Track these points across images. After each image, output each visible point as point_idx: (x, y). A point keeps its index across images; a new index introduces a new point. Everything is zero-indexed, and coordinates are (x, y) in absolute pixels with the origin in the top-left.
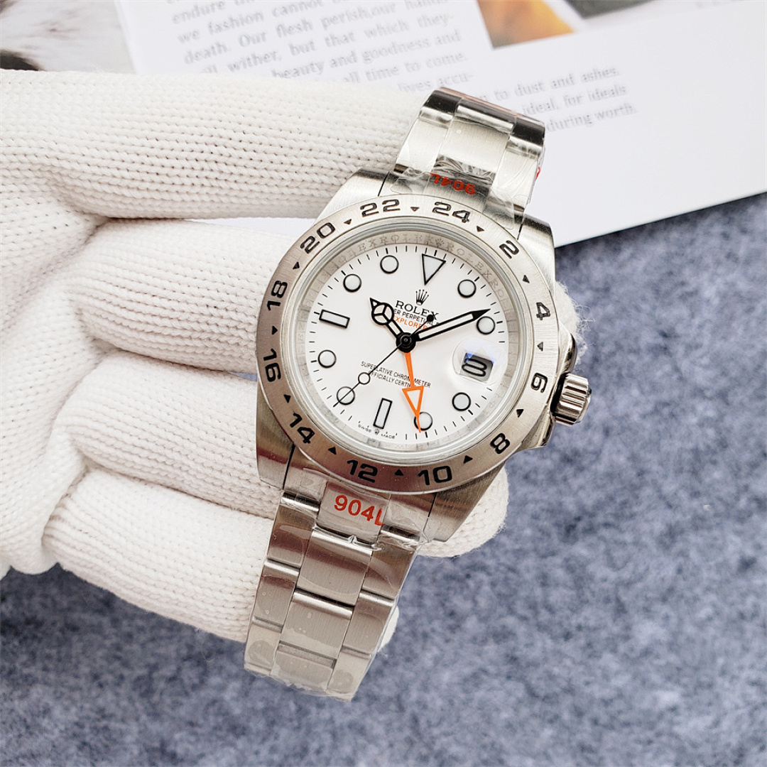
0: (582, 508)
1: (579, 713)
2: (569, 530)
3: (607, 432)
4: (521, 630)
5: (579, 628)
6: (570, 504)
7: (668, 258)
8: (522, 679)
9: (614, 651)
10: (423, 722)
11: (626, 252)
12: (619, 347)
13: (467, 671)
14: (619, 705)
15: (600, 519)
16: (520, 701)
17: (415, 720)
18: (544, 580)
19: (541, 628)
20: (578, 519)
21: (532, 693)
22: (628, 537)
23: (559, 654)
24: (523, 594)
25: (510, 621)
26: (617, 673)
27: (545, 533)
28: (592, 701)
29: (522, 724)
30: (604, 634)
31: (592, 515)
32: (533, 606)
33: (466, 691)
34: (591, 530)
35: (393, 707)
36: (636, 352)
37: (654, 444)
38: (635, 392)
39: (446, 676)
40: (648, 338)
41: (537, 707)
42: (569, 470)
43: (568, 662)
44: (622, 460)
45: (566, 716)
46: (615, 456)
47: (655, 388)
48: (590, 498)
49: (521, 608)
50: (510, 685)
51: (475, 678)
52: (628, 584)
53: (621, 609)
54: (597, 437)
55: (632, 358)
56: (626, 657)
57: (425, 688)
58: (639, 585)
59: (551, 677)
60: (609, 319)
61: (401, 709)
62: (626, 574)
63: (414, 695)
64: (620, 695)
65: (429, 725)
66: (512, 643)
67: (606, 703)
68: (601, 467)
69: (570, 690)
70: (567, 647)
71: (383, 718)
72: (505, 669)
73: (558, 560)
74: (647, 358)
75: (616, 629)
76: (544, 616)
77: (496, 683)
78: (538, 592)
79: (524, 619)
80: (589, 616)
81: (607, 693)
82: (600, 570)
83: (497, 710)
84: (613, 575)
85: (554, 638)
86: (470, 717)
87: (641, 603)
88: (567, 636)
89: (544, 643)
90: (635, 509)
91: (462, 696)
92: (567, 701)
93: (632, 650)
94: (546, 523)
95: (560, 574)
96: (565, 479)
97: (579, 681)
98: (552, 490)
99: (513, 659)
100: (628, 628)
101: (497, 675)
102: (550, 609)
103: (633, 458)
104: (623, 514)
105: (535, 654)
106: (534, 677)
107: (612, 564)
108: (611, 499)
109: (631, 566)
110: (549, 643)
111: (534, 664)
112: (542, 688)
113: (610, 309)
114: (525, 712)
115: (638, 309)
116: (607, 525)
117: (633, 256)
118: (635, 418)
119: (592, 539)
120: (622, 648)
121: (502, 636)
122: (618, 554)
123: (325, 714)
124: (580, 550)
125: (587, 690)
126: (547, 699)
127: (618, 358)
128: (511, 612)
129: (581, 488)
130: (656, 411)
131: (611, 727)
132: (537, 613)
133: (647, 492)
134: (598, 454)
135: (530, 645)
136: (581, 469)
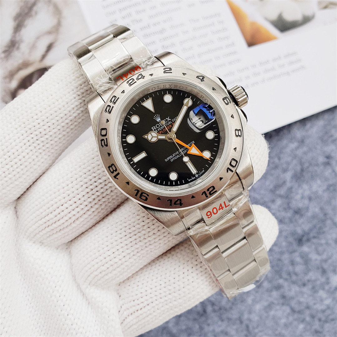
0: (304, 231)
1: (313, 317)
2: (300, 241)
3: (310, 199)
4: (286, 284)
5: (309, 281)
6: (299, 231)
7: (325, 126)
8: (288, 305)
9: (323, 289)
10: (251, 327)
11: (308, 125)
12: (311, 164)
13: (266, 304)
14: (328, 312)
15: (312, 235)
16: (289, 314)
17: (247, 327)
18: (293, 263)
19: (294, 282)
20: (303, 236)
21: (293, 311)
22: (323, 241)
23: (302, 293)
24: (285, 269)
25: (281, 281)
26: (326, 298)
27: (290, 244)
28: (317, 311)
29: (291, 323)
30: (318, 283)
31: (308, 234)
32: (289, 274)
33: (267, 312)
34: (308, 240)
35: (238, 322)
36: (317, 165)
37: (329, 202)
38: (319, 182)
39: (258, 307)
40: (321, 159)
41: (296, 316)
42: (297, 217)
43: (306, 296)
44: (317, 210)
45: (308, 319)
46: (314, 209)
47: (326, 179)
48: (306, 227)
49: (285, 275)
50: (284, 308)
51: (270, 307)
52: (326, 261)
53: (324, 272)
54: (306, 202)
55: (316, 168)
56: (328, 292)
57: (250, 312)
58: (330, 261)
59: (300, 303)
60: (305, 153)
61: (241, 322)
62: (324, 257)
63: (246, 316)
64: (328, 307)
65: (254, 328)
66: (282, 290)
67: (323, 311)
68: (309, 214)
69: (308, 307)
70: (305, 289)
71: (235, 327)
72: (281, 301)
73: (297, 254)
74: (322, 167)
75: (323, 280)
76: (294, 278)
77: (278, 307)
78: (291, 268)
79: (286, 280)
80: (312, 275)
81: (323, 307)
82: (314, 256)
83: (280, 319)
84: (319, 258)
85: (299, 286)
86: (269, 323)
87: (332, 268)
88: (304, 285)
89: (295, 289)
90: (324, 230)
91: (265, 314)
92: (307, 312)
93: (330, 288)
94: (291, 239)
95: (298, 259)
96: (296, 221)
97: (311, 303)
98: (291, 225)
99: (283, 297)
100: (328, 279)
101: (278, 304)
102: (296, 274)
103: (322, 209)
104: (320, 232)
105: (292, 293)
106: (293, 303)
107: (318, 253)
108: (315, 226)
109: (325, 254)
110: (297, 289)
111: (292, 298)
112: (297, 308)
113: (305, 149)
114: (291, 318)
115: (316, 148)
116: (314, 237)
117: (311, 127)
118: (320, 192)
119: (309, 244)
120: (327, 287)
121: (278, 287)
122: (320, 249)
123: (211, 328)
124: (305, 248)
125: (315, 307)
126: (299, 312)
127: (311, 169)
128: (281, 277)
129: (303, 223)
130: (328, 189)
131: (326, 321)
132: (291, 277)
133: (329, 222)
134: (307, 209)
135: (290, 290)
136: (302, 215)
